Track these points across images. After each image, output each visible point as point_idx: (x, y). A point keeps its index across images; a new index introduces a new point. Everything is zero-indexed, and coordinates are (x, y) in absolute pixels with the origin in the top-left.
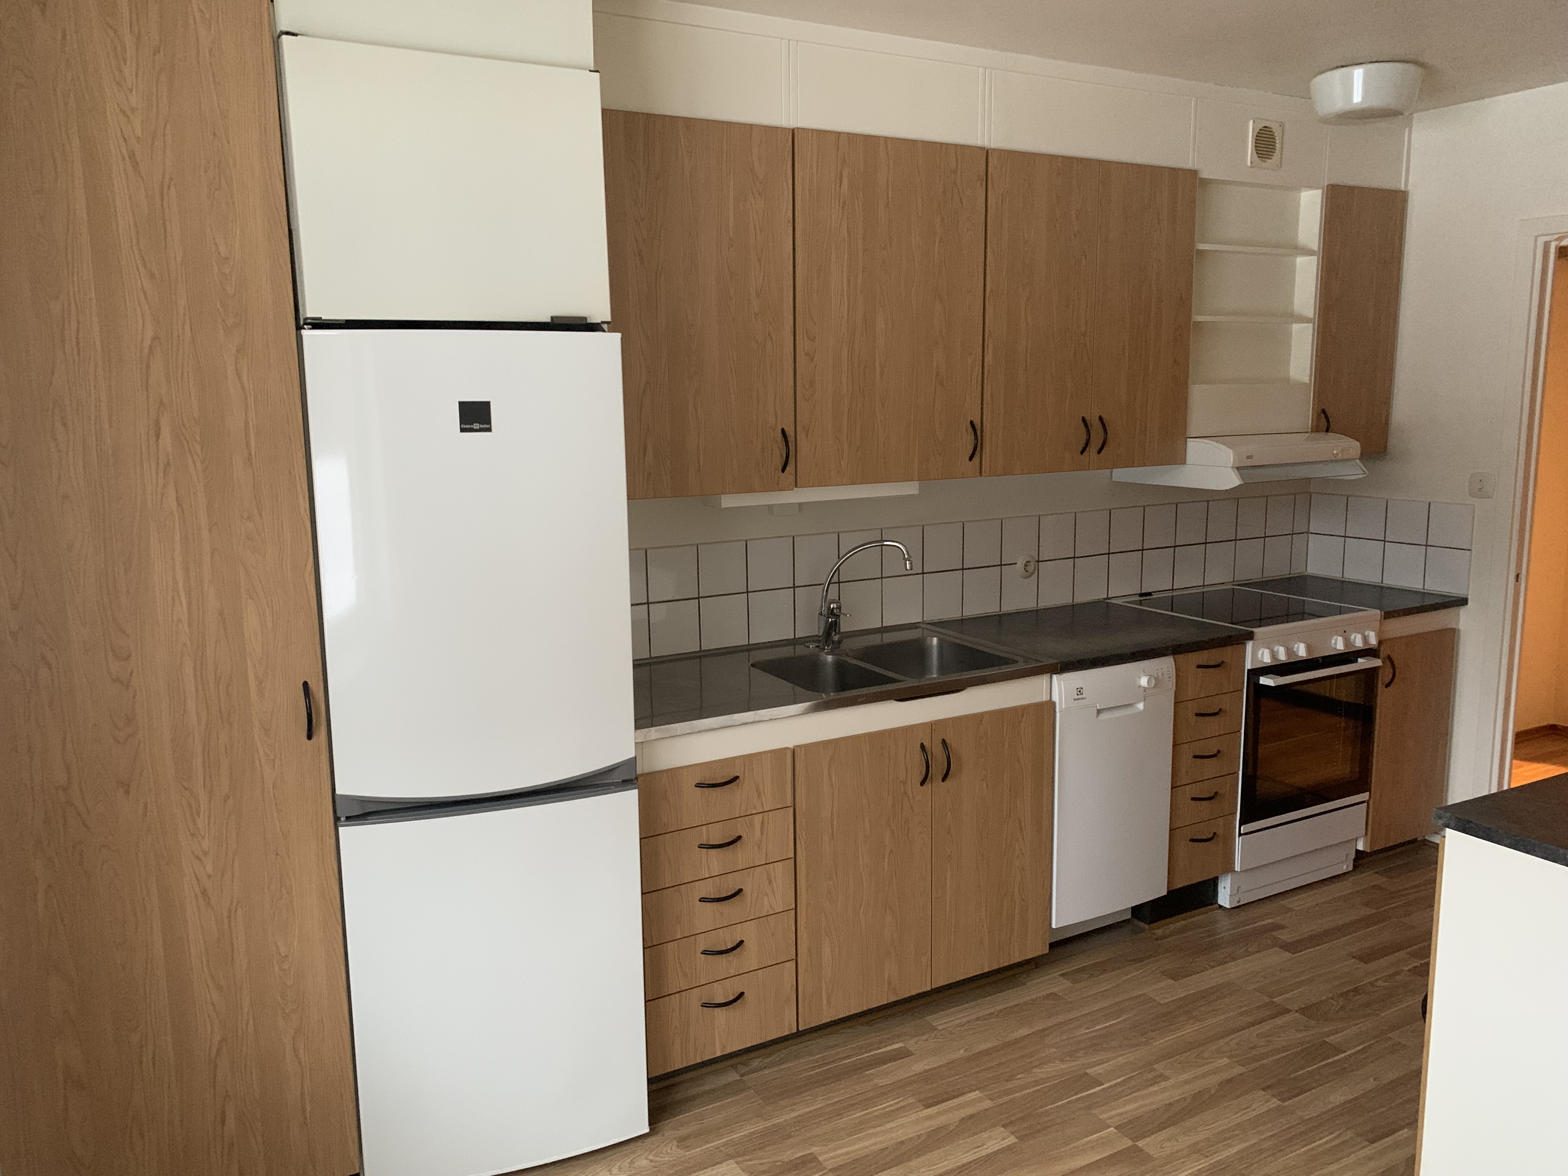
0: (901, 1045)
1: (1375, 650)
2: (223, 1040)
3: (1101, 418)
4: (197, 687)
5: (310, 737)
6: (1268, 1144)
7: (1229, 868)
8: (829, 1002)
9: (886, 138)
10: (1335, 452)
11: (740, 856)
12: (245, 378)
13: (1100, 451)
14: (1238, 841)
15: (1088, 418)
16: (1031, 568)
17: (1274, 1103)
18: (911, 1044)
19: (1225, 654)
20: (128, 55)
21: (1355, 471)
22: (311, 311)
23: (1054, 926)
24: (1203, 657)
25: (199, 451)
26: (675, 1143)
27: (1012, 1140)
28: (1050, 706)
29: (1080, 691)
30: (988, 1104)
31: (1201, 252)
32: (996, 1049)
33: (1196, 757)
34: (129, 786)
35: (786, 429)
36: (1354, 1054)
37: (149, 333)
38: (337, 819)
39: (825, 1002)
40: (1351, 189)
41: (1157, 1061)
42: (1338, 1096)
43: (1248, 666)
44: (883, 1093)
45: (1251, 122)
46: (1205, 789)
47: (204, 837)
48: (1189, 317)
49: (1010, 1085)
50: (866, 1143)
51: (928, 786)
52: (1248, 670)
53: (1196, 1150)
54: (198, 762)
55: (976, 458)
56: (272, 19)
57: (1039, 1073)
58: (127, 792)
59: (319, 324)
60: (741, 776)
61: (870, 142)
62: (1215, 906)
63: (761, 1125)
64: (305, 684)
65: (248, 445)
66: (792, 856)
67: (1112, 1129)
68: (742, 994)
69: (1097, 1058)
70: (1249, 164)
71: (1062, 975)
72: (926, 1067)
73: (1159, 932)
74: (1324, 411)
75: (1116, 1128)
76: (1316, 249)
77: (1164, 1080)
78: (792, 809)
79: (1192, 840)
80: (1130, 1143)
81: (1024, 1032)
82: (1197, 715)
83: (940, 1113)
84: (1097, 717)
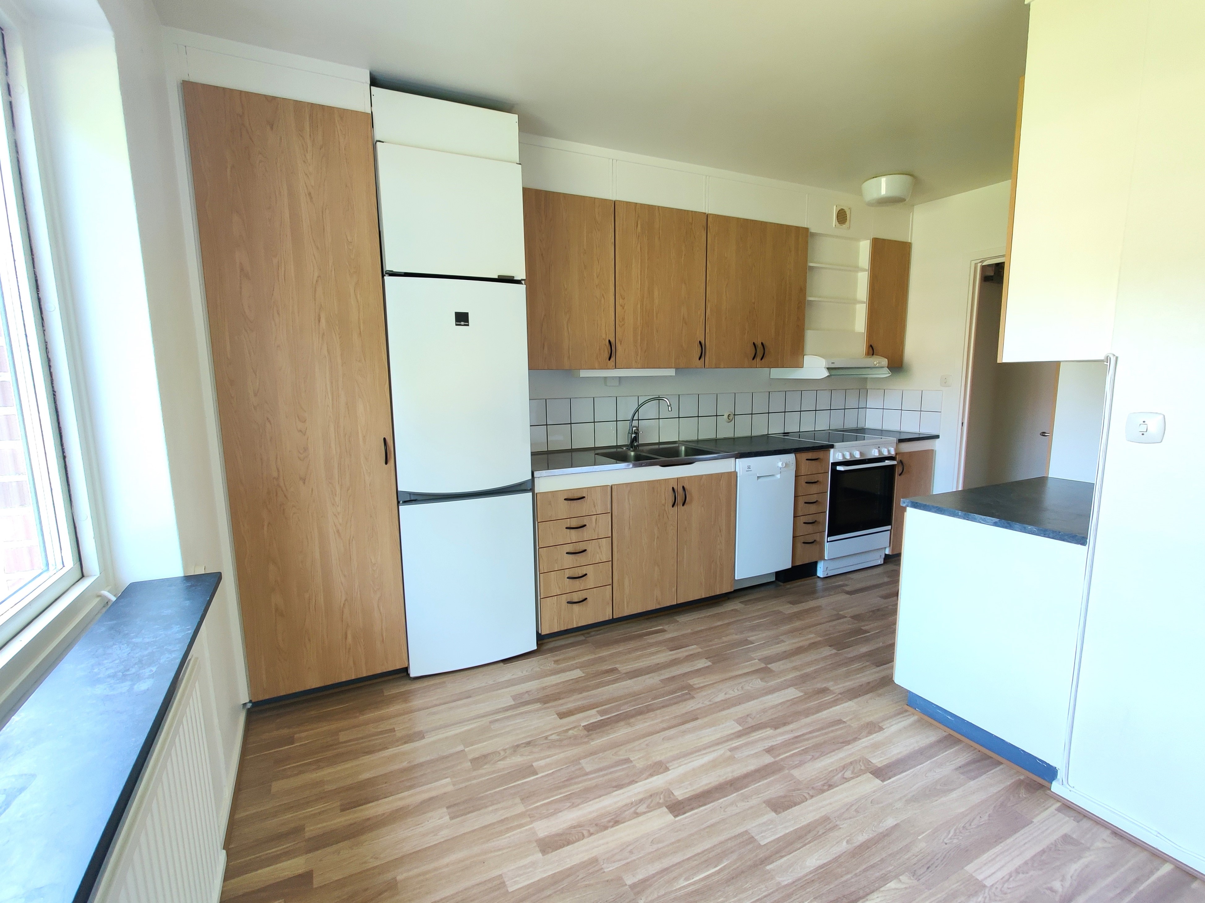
0: (661, 627)
1: (894, 457)
2: (346, 600)
3: (762, 343)
4: (335, 436)
5: (386, 463)
6: (828, 667)
7: (822, 558)
8: (627, 606)
9: (659, 207)
10: (875, 363)
11: (586, 534)
12: (359, 296)
13: (762, 359)
14: (827, 545)
15: (756, 343)
16: (731, 417)
17: (834, 651)
18: (666, 627)
19: (820, 454)
20: (309, 149)
21: (885, 373)
22: (388, 267)
23: (736, 579)
24: (810, 455)
25: (338, 329)
26: (553, 662)
27: (709, 663)
28: (735, 474)
29: (749, 467)
30: (700, 650)
31: (812, 268)
32: (706, 630)
33: (806, 503)
34: (305, 480)
35: (611, 340)
36: (874, 634)
37: (316, 275)
38: (398, 502)
39: (626, 606)
40: (884, 240)
41: (781, 635)
42: (864, 649)
43: (831, 461)
44: (651, 645)
45: (835, 206)
46: (810, 519)
47: (338, 506)
48: (805, 298)
49: (710, 643)
50: (641, 664)
51: (675, 507)
52: (832, 463)
53: (795, 668)
54: (336, 471)
55: (702, 359)
56: (373, 137)
57: (725, 639)
58: (304, 483)
59: (393, 274)
60: (586, 497)
61: (651, 208)
62: (816, 576)
63: (593, 656)
64: (385, 439)
65: (360, 328)
66: (610, 536)
67: (757, 660)
68: (586, 599)
69: (754, 633)
70: (834, 226)
71: (740, 602)
72: (672, 636)
73: (788, 586)
74: (871, 346)
75: (759, 660)
76: (867, 268)
77: (783, 642)
78: (610, 514)
79: (804, 543)
80: (765, 666)
81: (719, 623)
82: (806, 483)
83: (676, 653)
84: (758, 479)
